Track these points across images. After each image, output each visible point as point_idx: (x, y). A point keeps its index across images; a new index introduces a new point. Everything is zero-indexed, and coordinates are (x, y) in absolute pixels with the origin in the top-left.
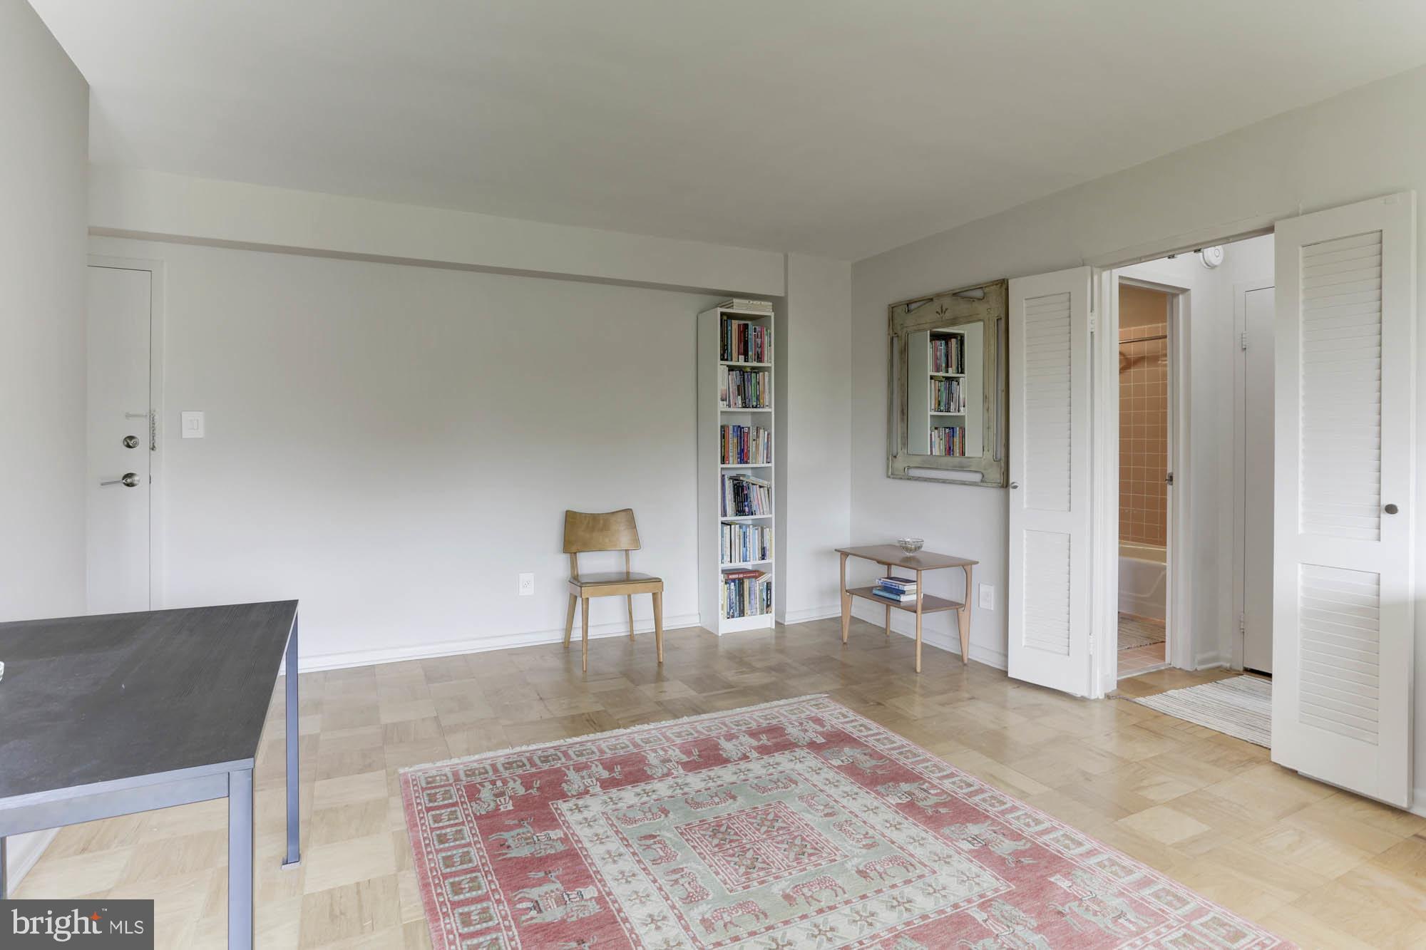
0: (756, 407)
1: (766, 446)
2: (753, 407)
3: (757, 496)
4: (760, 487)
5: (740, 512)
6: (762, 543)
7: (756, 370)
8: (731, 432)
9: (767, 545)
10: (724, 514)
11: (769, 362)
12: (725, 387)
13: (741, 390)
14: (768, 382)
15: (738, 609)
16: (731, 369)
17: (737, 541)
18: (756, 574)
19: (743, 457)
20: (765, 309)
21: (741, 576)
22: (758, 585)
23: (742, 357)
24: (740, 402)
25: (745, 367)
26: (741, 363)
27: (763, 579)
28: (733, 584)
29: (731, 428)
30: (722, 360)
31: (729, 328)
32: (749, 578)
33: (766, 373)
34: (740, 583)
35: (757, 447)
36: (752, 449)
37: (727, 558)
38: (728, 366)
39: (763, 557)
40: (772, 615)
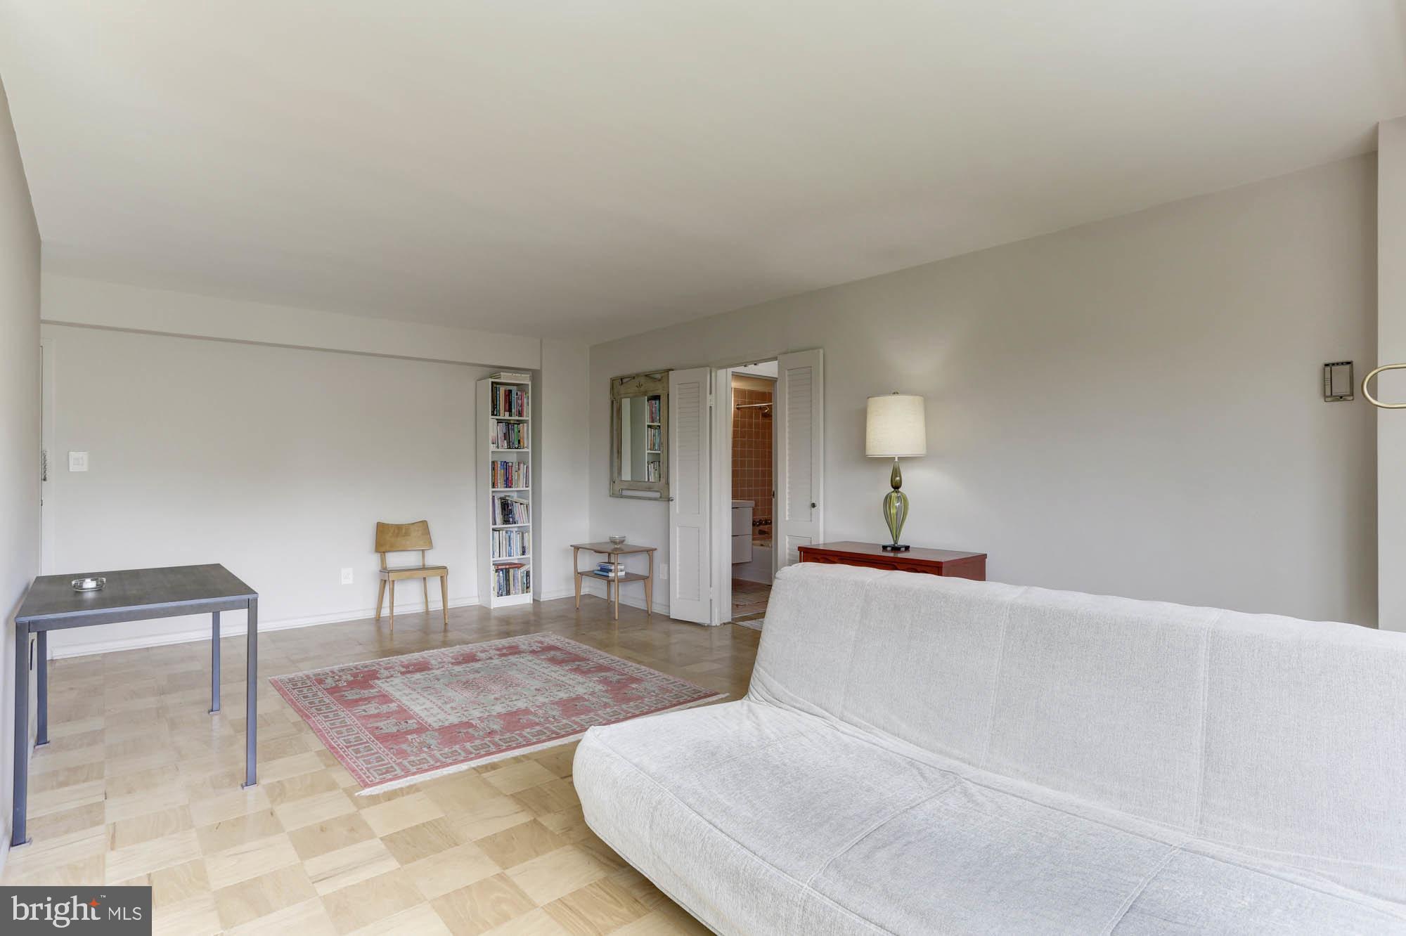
0: (518, 448)
1: (525, 476)
2: (515, 448)
3: (518, 511)
4: (521, 504)
5: (506, 521)
6: (523, 543)
7: (519, 422)
8: (499, 466)
9: (526, 544)
10: (495, 523)
11: (527, 416)
12: (495, 434)
13: (507, 436)
14: (526, 431)
15: (505, 590)
16: (499, 421)
17: (504, 542)
18: (519, 566)
19: (508, 483)
20: (525, 379)
21: (507, 567)
22: (520, 573)
23: (507, 414)
24: (506, 445)
25: (510, 420)
26: (507, 417)
27: (523, 569)
28: (501, 572)
29: (499, 463)
30: (492, 415)
31: (498, 393)
32: (513, 568)
33: (525, 424)
34: (507, 571)
35: (519, 476)
36: (515, 477)
37: (497, 554)
38: (497, 419)
39: (524, 553)
40: (531, 593)
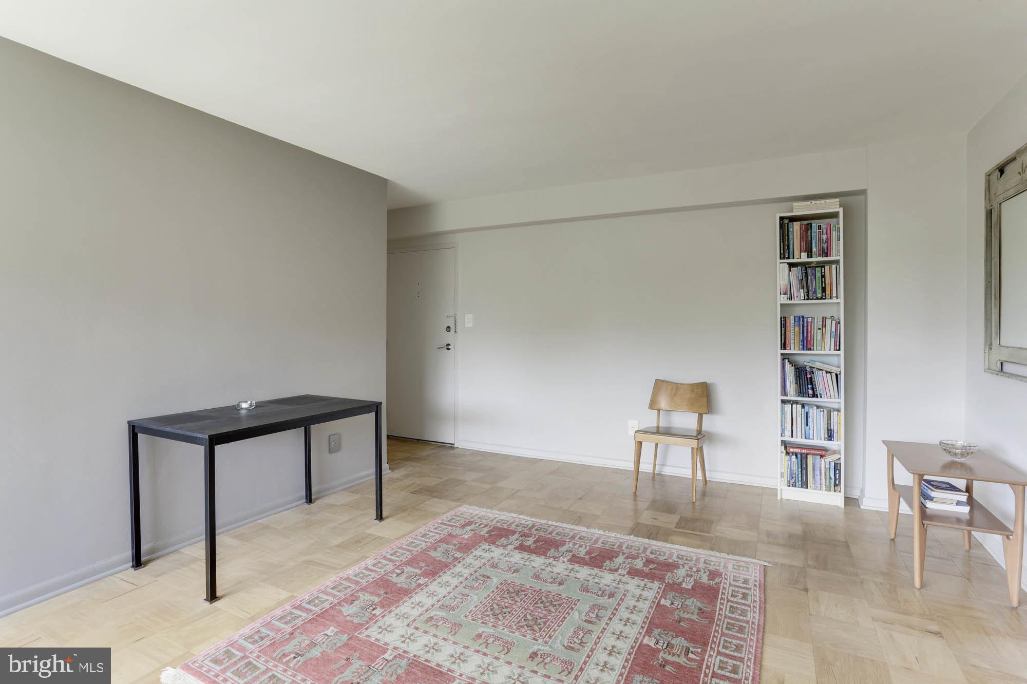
0: (822, 298)
1: (833, 335)
2: (817, 298)
3: (822, 381)
4: (827, 372)
5: (801, 392)
6: (829, 424)
7: (822, 265)
8: (792, 321)
9: (835, 427)
10: (785, 393)
11: (838, 253)
12: (786, 282)
13: (804, 283)
14: (837, 277)
15: (801, 479)
16: (791, 265)
17: (799, 419)
18: (822, 452)
19: (807, 344)
20: (832, 206)
21: (804, 451)
22: (824, 464)
23: (804, 255)
24: (802, 295)
25: (810, 263)
26: (804, 258)
27: (831, 458)
28: (794, 457)
29: (792, 318)
30: (781, 259)
31: (791, 229)
32: (813, 454)
33: (834, 266)
34: (803, 459)
35: (823, 335)
36: (818, 335)
37: (788, 432)
38: (788, 263)
39: (830, 437)
40: (842, 495)
